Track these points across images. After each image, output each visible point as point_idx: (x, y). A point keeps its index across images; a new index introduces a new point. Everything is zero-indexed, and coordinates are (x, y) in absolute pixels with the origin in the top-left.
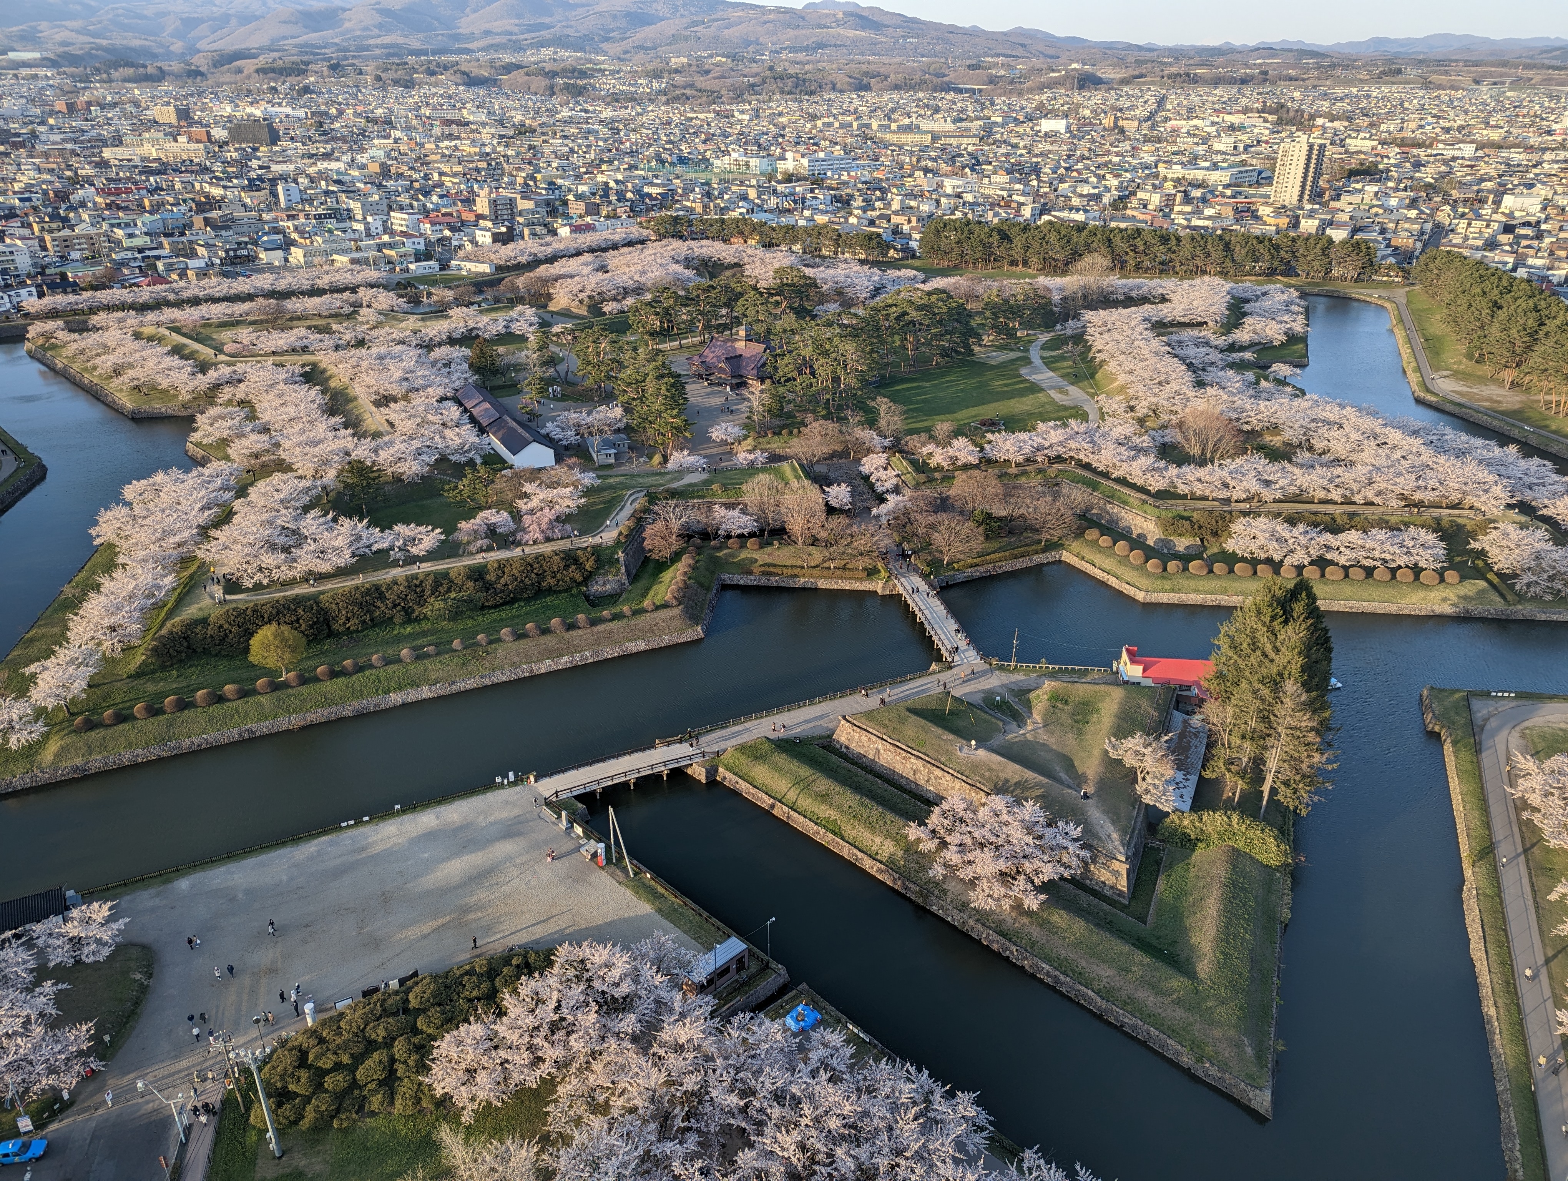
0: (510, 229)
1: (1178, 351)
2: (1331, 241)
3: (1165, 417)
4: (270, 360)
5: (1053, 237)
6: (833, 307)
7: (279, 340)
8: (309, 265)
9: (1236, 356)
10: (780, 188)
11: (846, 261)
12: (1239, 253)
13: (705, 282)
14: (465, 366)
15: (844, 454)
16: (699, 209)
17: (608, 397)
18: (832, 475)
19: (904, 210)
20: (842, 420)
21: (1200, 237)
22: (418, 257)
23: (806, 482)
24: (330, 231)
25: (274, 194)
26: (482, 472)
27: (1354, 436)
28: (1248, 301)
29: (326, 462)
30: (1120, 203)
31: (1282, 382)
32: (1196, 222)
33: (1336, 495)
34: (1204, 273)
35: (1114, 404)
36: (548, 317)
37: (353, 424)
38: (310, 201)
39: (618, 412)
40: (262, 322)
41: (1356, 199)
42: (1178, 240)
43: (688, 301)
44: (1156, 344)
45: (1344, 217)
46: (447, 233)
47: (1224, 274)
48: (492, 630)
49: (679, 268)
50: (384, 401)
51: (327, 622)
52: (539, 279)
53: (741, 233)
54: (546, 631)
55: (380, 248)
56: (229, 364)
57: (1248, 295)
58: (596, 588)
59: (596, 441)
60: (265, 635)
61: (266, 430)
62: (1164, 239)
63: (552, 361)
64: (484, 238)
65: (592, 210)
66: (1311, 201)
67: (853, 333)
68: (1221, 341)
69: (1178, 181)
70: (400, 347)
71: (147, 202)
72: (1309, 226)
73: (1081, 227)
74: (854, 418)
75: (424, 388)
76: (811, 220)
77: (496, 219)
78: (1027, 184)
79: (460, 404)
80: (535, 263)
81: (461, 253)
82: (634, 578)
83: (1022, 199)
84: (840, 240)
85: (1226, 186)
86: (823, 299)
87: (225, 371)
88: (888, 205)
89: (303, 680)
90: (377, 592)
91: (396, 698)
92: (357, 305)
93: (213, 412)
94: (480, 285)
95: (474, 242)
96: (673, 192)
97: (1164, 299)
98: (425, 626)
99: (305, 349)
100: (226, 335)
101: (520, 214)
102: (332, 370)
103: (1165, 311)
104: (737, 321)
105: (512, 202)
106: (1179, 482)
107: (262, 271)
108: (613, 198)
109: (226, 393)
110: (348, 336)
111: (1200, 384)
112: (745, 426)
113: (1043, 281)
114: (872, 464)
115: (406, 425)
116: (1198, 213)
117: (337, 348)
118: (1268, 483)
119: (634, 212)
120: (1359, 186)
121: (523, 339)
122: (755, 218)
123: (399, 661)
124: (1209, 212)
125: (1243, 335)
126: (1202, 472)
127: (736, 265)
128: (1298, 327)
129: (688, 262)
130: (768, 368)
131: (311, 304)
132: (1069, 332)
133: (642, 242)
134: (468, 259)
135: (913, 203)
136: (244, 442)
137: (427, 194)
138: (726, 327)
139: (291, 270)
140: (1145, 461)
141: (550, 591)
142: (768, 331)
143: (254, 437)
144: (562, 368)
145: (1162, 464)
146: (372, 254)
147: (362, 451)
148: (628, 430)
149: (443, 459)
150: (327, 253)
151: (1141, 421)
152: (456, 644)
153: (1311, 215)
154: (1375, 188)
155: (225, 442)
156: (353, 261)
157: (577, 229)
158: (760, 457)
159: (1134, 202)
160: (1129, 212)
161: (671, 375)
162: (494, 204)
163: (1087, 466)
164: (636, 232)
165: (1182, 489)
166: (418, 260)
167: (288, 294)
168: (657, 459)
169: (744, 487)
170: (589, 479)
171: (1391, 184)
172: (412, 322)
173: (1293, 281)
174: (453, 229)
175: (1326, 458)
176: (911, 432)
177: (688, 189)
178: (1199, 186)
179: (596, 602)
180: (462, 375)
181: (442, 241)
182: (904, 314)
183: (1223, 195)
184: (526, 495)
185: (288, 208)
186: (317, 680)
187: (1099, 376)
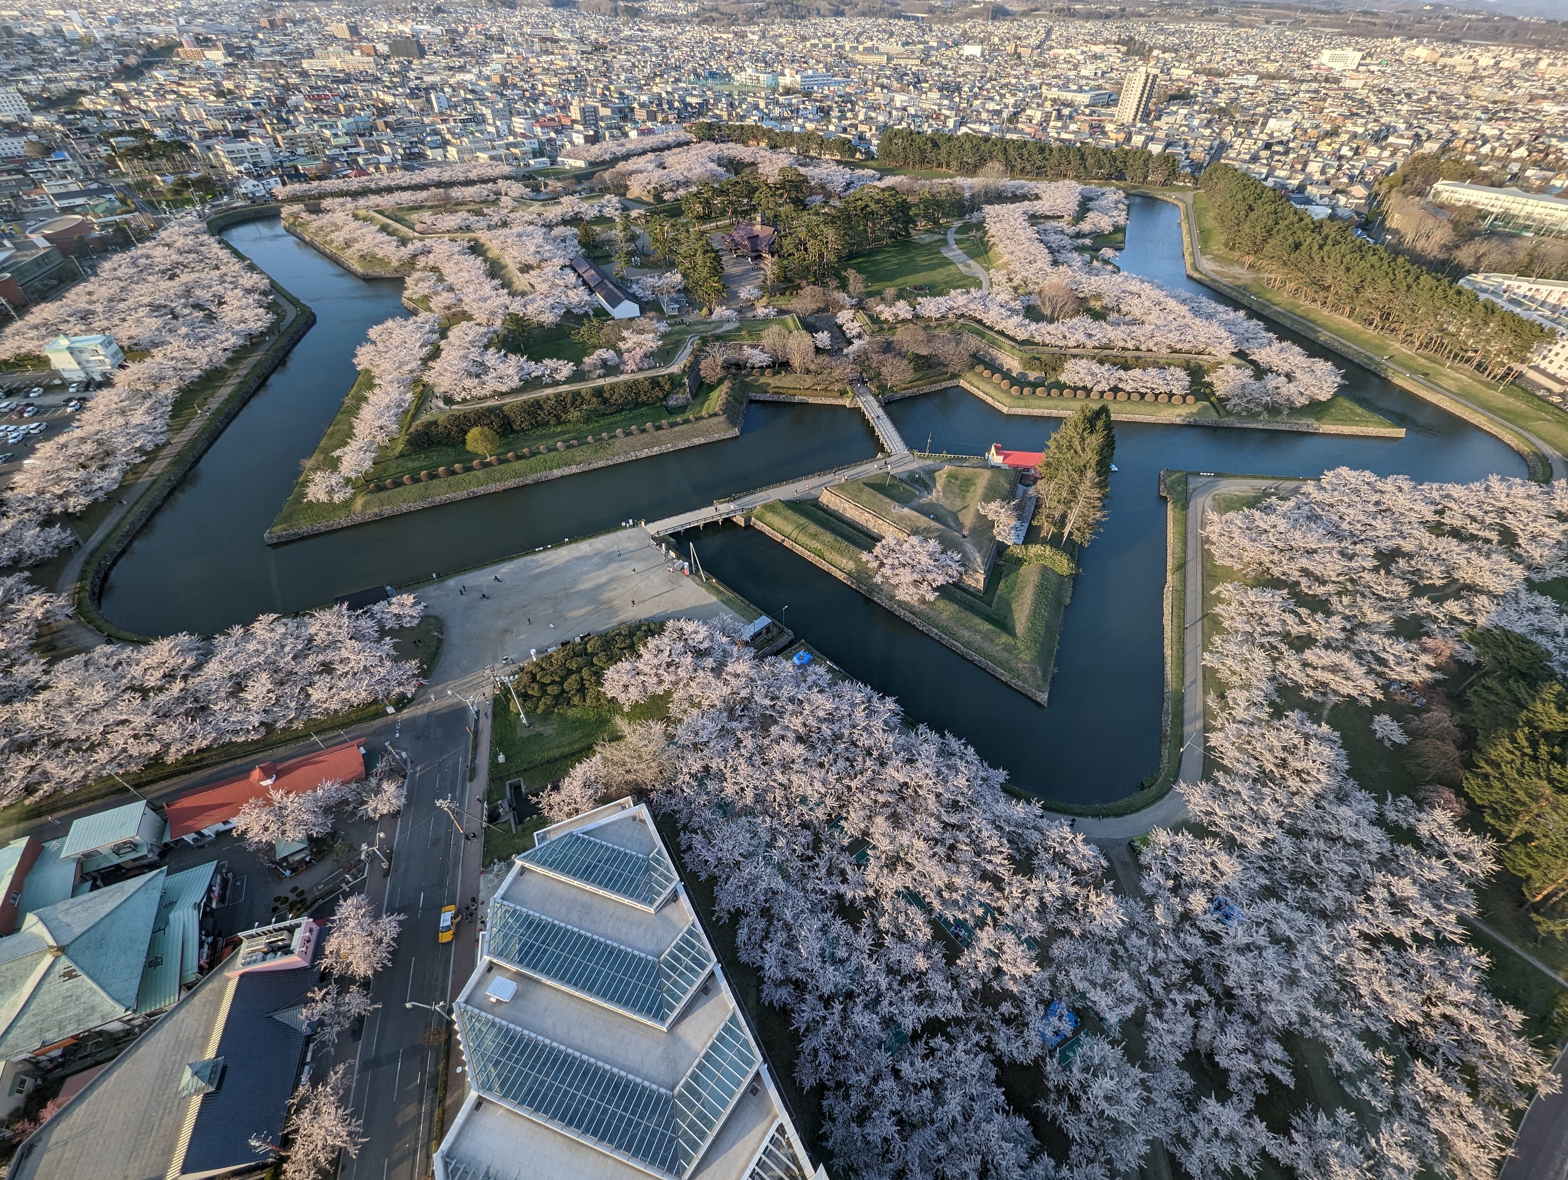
0: (596, 132)
1: (1043, 237)
2: (1150, 154)
3: (1031, 287)
4: (447, 237)
5: (967, 146)
6: (819, 198)
7: (450, 221)
8: (462, 161)
9: (1080, 241)
10: (781, 99)
11: (827, 162)
12: (1090, 161)
13: (733, 178)
14: (576, 242)
15: (826, 309)
16: (725, 117)
17: (672, 265)
18: (818, 325)
19: (868, 120)
20: (824, 285)
21: (1066, 147)
22: (536, 154)
23: (803, 332)
24: (472, 133)
25: (429, 101)
26: (595, 321)
27: (1147, 304)
28: (1091, 199)
29: (493, 313)
30: (1014, 117)
31: (1106, 262)
32: (1064, 136)
33: (1130, 345)
34: (1065, 176)
35: (998, 276)
36: (628, 204)
37: (506, 284)
38: (455, 107)
39: (678, 277)
40: (437, 206)
41: (1171, 119)
42: (1051, 150)
43: (722, 192)
44: (1030, 232)
45: (1161, 134)
46: (553, 135)
47: (1077, 178)
48: (611, 428)
49: (713, 166)
50: (526, 268)
51: (509, 424)
52: (619, 173)
53: (755, 137)
54: (643, 431)
55: (508, 146)
56: (421, 240)
57: (1093, 195)
58: (672, 402)
59: (666, 298)
60: (473, 433)
61: (451, 289)
62: (1042, 150)
63: (633, 238)
64: (579, 139)
65: (652, 116)
66: (1142, 120)
67: (831, 220)
68: (1071, 230)
69: (1054, 101)
70: (531, 227)
71: (341, 107)
72: (1138, 140)
73: (986, 139)
74: (833, 283)
75: (550, 259)
76: (803, 127)
77: (585, 123)
78: (951, 101)
79: (575, 271)
80: (615, 160)
81: (564, 152)
82: (695, 396)
83: (947, 113)
84: (823, 144)
85: (1086, 106)
86: (812, 192)
87: (418, 244)
88: (856, 116)
89: (501, 462)
90: (537, 404)
91: (557, 473)
92: (498, 193)
93: (416, 275)
94: (580, 177)
95: (571, 142)
96: (706, 101)
97: (1037, 197)
98: (570, 426)
99: (468, 229)
100: (414, 217)
101: (602, 119)
102: (488, 244)
103: (1038, 207)
104: (754, 209)
105: (595, 109)
106: (1036, 334)
107: (430, 165)
108: (665, 106)
109: (422, 262)
110: (496, 219)
111: (1055, 263)
112: (761, 288)
113: (960, 180)
114: (844, 317)
115: (543, 287)
116: (1065, 127)
117: (490, 228)
118: (1090, 336)
119: (680, 119)
120: (1174, 108)
121: (611, 220)
122: (765, 125)
123: (556, 449)
124: (1073, 127)
125: (1085, 227)
126: (1051, 328)
127: (753, 164)
128: (1121, 221)
129: (720, 161)
130: (776, 246)
131: (469, 192)
132: (974, 221)
133: (688, 143)
134: (568, 156)
135: (873, 115)
136: (439, 298)
137: (535, 101)
138: (746, 213)
139: (450, 164)
140: (1017, 319)
141: (644, 404)
142: (776, 216)
143: (445, 294)
144: (639, 243)
145: (1027, 321)
146: (503, 152)
147: (516, 307)
148: (685, 290)
149: (568, 311)
150: (472, 151)
151: (1016, 289)
152: (590, 439)
153: (1139, 133)
154: (1185, 111)
155: (426, 298)
156: (492, 158)
157: (642, 133)
158: (771, 311)
159: (1023, 118)
160: (1020, 126)
161: (713, 251)
162: (583, 111)
163: (980, 322)
164: (683, 136)
165: (1038, 339)
166: (535, 157)
167: (450, 184)
168: (705, 311)
169: (763, 334)
170: (663, 327)
171: (1196, 108)
172: (536, 207)
173: (1122, 184)
174: (557, 132)
175: (1127, 318)
176: (870, 295)
177: (717, 100)
178: (1068, 105)
179: (673, 411)
180: (574, 249)
181: (550, 140)
182: (867, 206)
183: (1084, 114)
184: (624, 339)
185: (441, 113)
186: (508, 461)
187: (991, 253)
